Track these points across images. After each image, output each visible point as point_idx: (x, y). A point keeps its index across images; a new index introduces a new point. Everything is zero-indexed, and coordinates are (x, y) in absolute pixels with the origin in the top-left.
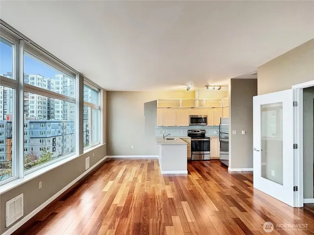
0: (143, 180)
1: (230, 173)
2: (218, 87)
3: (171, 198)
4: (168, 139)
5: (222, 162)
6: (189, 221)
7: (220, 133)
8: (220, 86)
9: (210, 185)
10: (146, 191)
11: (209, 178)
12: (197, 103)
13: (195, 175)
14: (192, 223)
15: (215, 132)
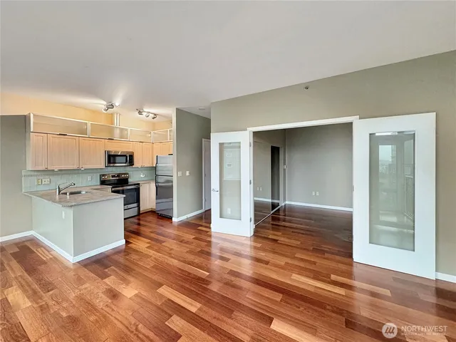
0: (34, 296)
1: (176, 224)
2: (153, 116)
3: (136, 295)
4: (71, 193)
5: (160, 212)
6: (194, 310)
7: (156, 175)
8: (155, 115)
9: (171, 247)
10: (64, 314)
11: (161, 238)
12: (117, 132)
13: (139, 242)
14: (200, 309)
15: (142, 176)
